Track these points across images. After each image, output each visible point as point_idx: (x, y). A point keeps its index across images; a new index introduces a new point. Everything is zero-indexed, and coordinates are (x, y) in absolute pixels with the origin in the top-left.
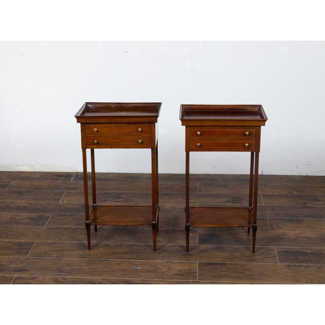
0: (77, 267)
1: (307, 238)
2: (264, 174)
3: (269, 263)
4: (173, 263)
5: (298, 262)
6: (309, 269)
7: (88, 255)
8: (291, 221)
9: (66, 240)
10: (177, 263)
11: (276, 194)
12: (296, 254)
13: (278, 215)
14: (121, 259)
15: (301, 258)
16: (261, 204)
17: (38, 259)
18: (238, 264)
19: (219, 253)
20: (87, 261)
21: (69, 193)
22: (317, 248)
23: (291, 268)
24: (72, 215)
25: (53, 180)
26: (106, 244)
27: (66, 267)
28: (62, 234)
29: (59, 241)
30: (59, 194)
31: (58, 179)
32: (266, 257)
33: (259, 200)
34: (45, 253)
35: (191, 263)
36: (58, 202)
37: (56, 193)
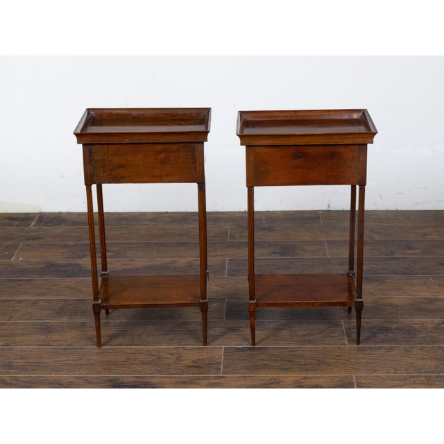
0: (36, 360)
1: (392, 305)
2: (331, 209)
4: (185, 349)
5: (377, 343)
6: (393, 353)
7: (55, 341)
8: (368, 280)
9: (19, 319)
10: (192, 349)
12: (375, 331)
15: (381, 336)
16: (325, 255)
18: (286, 348)
20: (52, 351)
21: (28, 245)
22: (407, 320)
23: (366, 352)
24: (30, 280)
25: (3, 226)
26: (82, 323)
27: (19, 361)
28: (14, 310)
29: (8, 320)
30: (15, 247)
31: (11, 225)
32: (328, 336)
33: (321, 249)
35: (213, 348)
36: (11, 259)
37: (7, 247)
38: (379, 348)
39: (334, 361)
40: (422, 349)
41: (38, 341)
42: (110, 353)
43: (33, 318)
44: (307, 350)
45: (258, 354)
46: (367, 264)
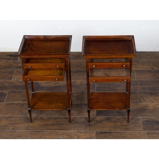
3: (136, 131)
4: (81, 132)
5: (154, 130)
7: (31, 127)
8: (151, 94)
9: (17, 114)
10: (83, 132)
11: (144, 69)
12: (153, 123)
13: (144, 89)
14: (50, 130)
15: (156, 126)
16: (134, 79)
17: (2, 131)
18: (119, 132)
19: (108, 123)
20: (31, 132)
21: (18, 71)
23: (150, 135)
24: (20, 92)
25: (7, 60)
26: (41, 117)
27: (19, 138)
28: (15, 110)
29: (13, 115)
30: (12, 73)
31: (10, 59)
32: (135, 126)
33: (133, 75)
34: (5, 126)
35: (91, 132)
36: (12, 79)
37: (10, 72)
38: (155, 133)
41: (25, 127)
42: (52, 134)
43: (22, 114)
44: (127, 134)
45: (108, 136)
46: (151, 84)
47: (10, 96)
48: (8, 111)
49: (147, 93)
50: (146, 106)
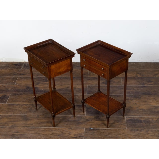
0: (22, 134)
1: (142, 109)
3: (121, 128)
4: (72, 129)
5: (137, 127)
6: (142, 133)
7: (28, 124)
8: (135, 97)
9: (17, 113)
10: (74, 129)
11: (129, 77)
12: (136, 122)
13: (129, 92)
14: (45, 127)
15: (138, 124)
16: (121, 84)
17: (2, 128)
19: (96, 121)
20: (27, 129)
21: (20, 78)
22: (147, 117)
23: (133, 132)
24: (21, 94)
25: (12, 68)
26: (38, 116)
27: (16, 133)
28: (15, 109)
29: (13, 114)
30: (15, 79)
31: (14, 68)
32: (120, 124)
33: (119, 81)
34: (6, 123)
35: (81, 129)
36: (14, 84)
37: (13, 78)
39: (122, 136)
40: (152, 131)
41: (23, 124)
42: (47, 130)
43: (21, 113)
44: (113, 131)
45: (96, 132)
46: (135, 89)
47: (11, 98)
48: (9, 111)
49: (131, 96)
50: (130, 107)
